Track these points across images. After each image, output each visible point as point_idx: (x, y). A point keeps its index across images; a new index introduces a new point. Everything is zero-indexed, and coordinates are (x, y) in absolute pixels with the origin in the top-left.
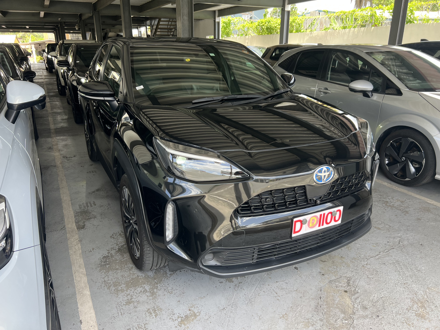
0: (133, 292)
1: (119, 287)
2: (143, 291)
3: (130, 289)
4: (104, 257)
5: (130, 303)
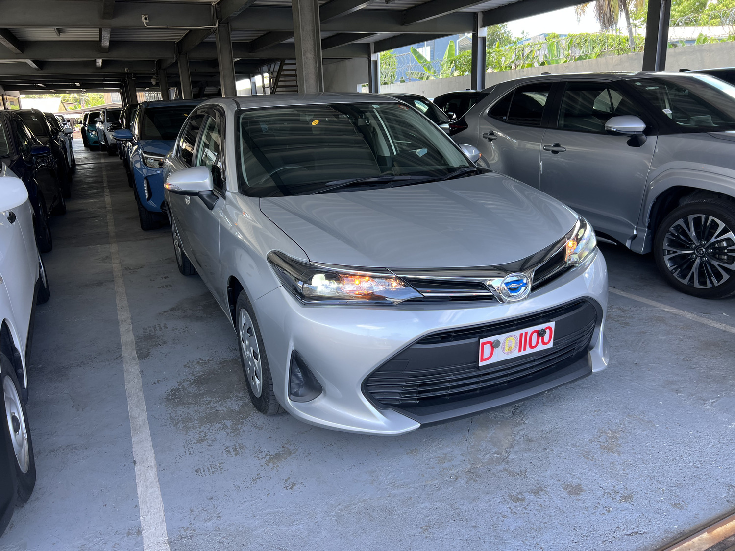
0: (209, 429)
1: (190, 424)
2: (221, 427)
3: (205, 425)
4: (173, 390)
5: (202, 441)
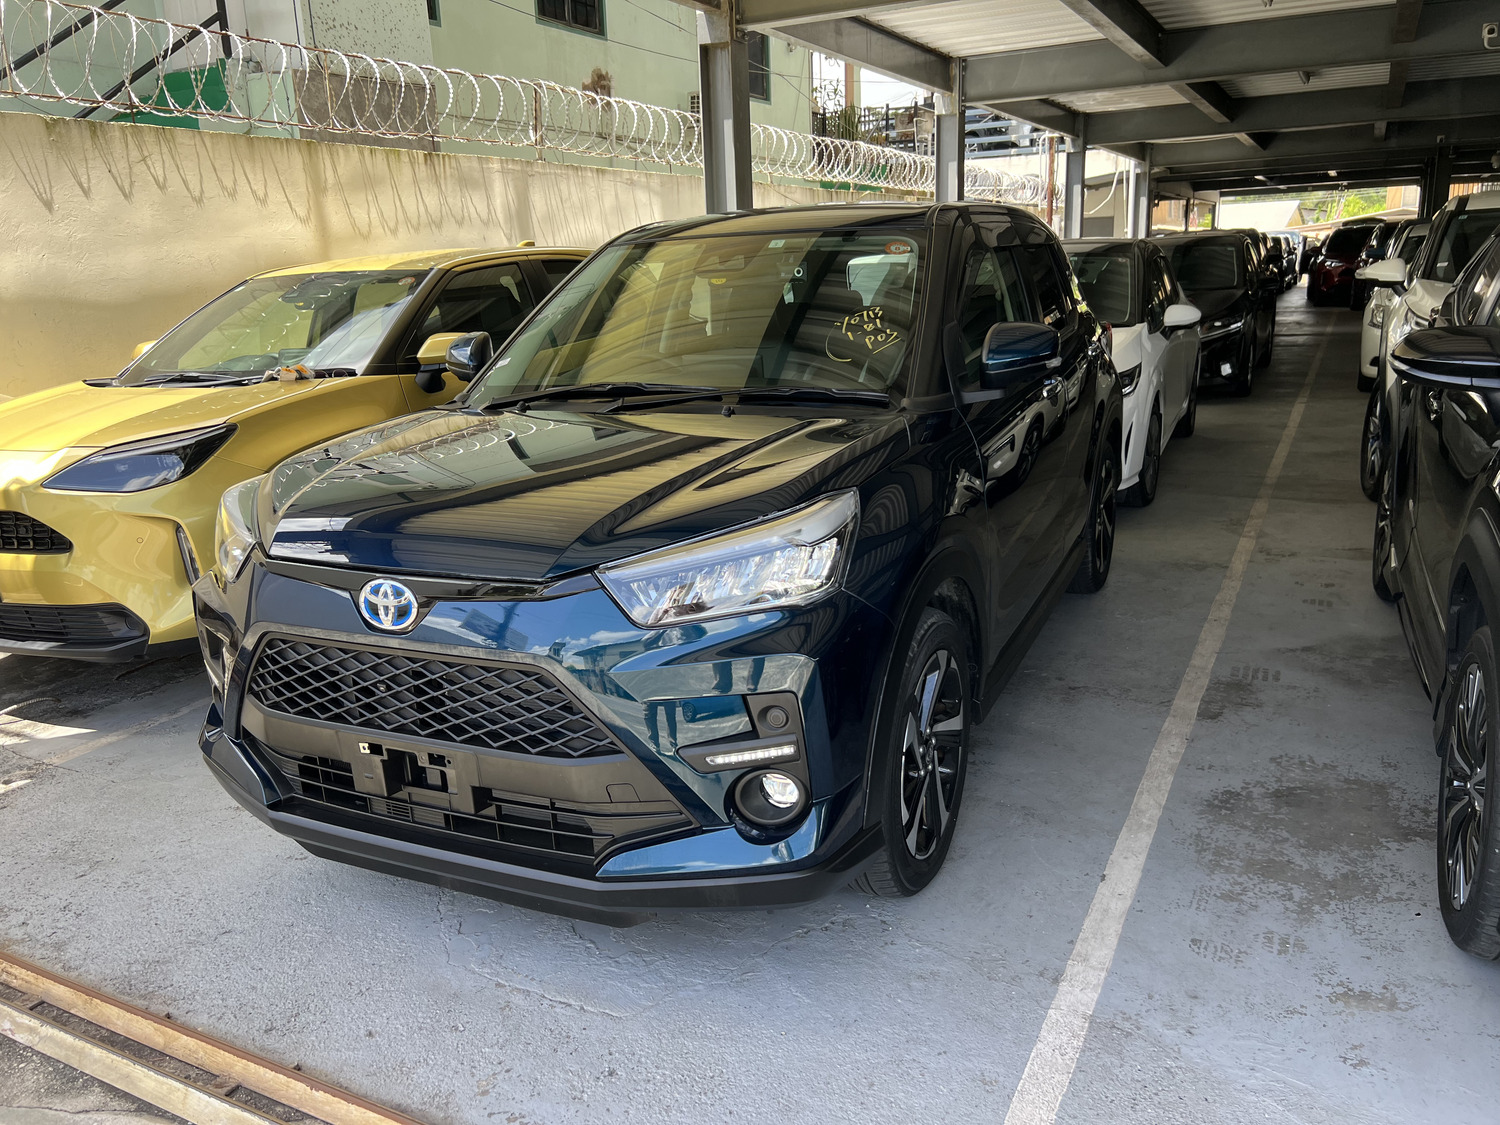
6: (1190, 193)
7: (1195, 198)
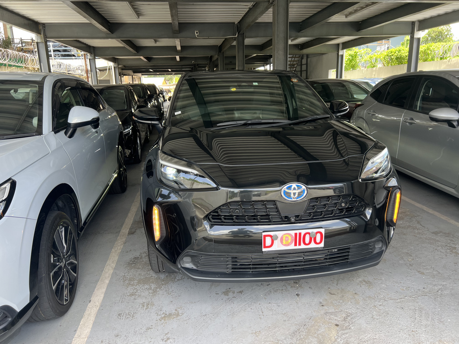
1: (132, 282)
2: (148, 288)
3: (139, 285)
4: (135, 258)
6: (133, 74)
7: (134, 75)
